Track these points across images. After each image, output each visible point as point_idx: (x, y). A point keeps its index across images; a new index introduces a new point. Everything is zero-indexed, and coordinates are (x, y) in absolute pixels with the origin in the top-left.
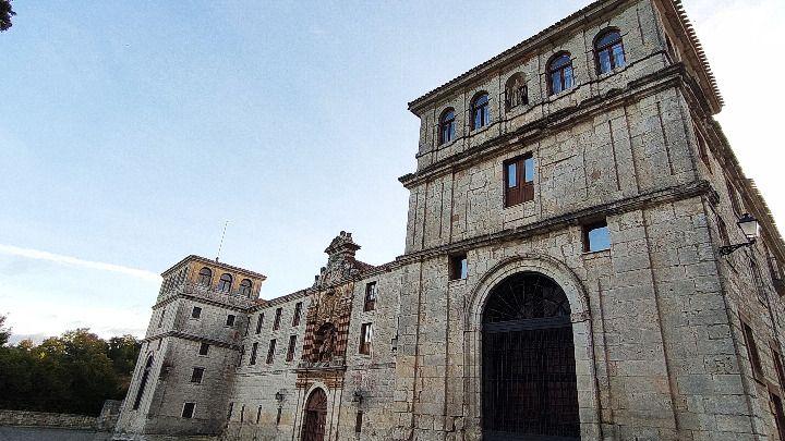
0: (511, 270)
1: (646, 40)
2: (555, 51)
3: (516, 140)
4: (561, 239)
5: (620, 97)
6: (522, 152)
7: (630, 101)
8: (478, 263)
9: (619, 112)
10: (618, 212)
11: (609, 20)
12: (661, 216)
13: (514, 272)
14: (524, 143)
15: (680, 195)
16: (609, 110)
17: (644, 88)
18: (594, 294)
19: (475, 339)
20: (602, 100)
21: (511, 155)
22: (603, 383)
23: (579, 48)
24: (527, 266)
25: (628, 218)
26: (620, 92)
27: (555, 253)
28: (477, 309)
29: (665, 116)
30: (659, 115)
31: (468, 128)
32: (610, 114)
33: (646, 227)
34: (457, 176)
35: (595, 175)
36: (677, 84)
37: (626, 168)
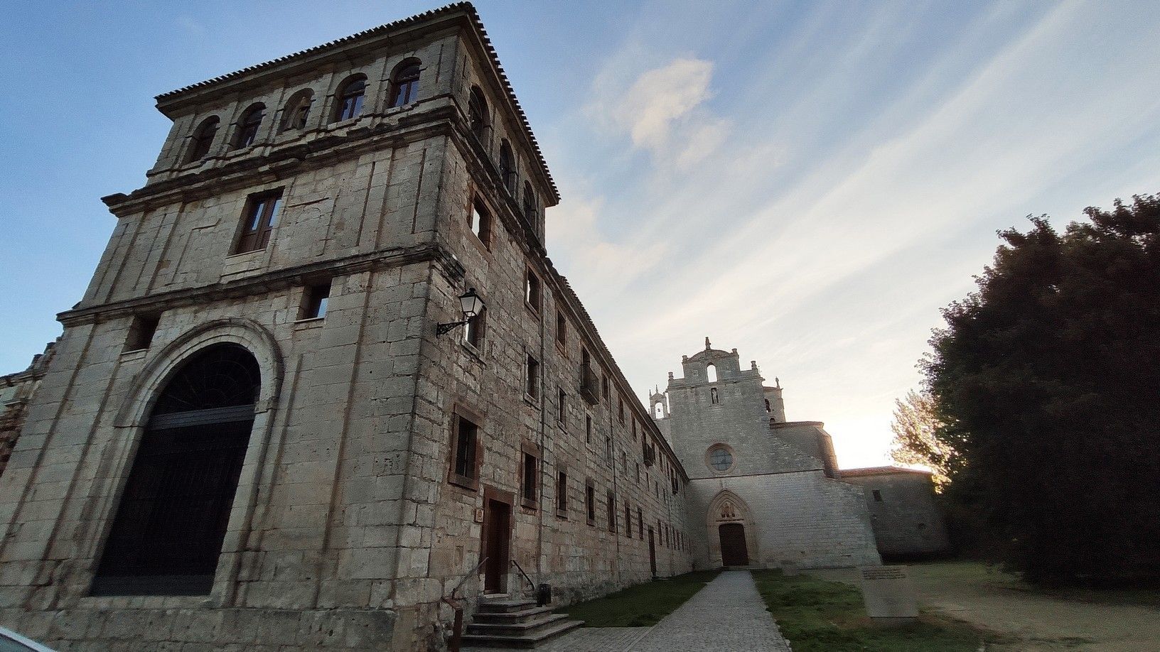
0: (208, 340)
1: (440, 79)
2: (354, 72)
3: (266, 168)
4: (277, 302)
5: (388, 135)
6: (275, 186)
7: (399, 143)
8: (171, 328)
9: (387, 154)
10: (345, 272)
11: (415, 50)
12: (386, 281)
13: (211, 342)
14: (278, 174)
15: (410, 258)
16: (377, 149)
17: (414, 129)
18: (289, 377)
19: (128, 440)
20: (371, 135)
21: (260, 189)
22: (264, 495)
23: (377, 73)
24: (230, 336)
25: (355, 280)
26: (390, 128)
27: (266, 320)
28: (146, 394)
29: (426, 165)
30: (422, 163)
31: (226, 147)
32: (377, 154)
33: (369, 292)
34: (188, 207)
35: (340, 226)
36: (448, 133)
37: (372, 221)
